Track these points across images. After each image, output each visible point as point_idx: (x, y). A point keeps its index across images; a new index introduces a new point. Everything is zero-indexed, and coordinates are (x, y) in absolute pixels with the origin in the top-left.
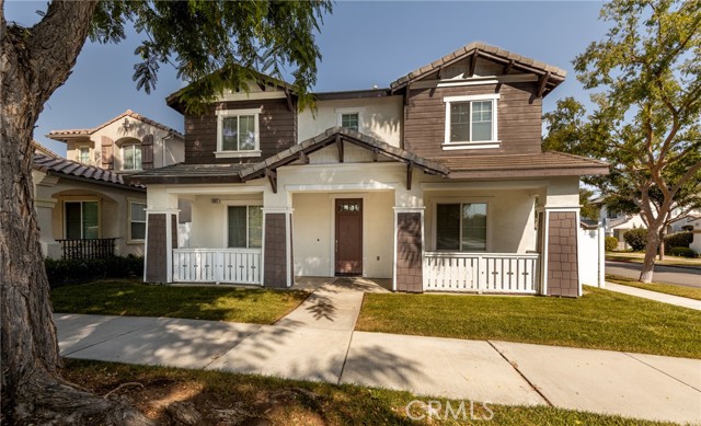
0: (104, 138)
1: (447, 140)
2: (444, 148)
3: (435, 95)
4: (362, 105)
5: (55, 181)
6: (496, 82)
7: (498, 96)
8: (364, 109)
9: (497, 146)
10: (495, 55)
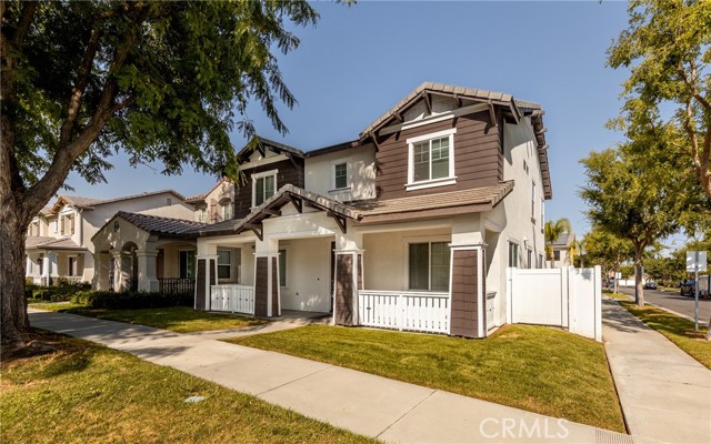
0: (212, 200)
1: (410, 180)
2: (408, 189)
3: (400, 139)
4: (348, 156)
5: (157, 238)
6: (452, 116)
7: (454, 130)
8: (350, 158)
9: (454, 182)
10: (442, 92)
